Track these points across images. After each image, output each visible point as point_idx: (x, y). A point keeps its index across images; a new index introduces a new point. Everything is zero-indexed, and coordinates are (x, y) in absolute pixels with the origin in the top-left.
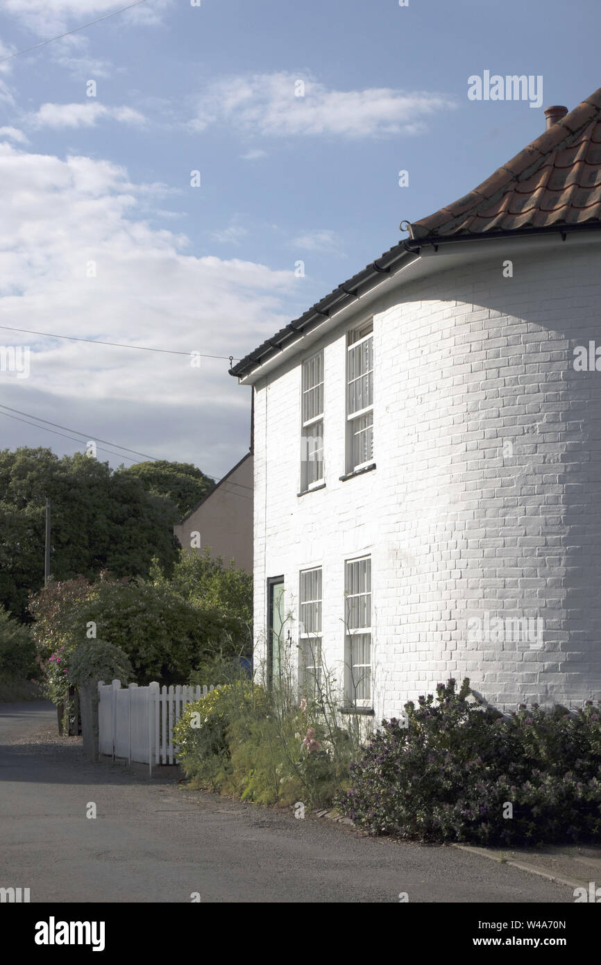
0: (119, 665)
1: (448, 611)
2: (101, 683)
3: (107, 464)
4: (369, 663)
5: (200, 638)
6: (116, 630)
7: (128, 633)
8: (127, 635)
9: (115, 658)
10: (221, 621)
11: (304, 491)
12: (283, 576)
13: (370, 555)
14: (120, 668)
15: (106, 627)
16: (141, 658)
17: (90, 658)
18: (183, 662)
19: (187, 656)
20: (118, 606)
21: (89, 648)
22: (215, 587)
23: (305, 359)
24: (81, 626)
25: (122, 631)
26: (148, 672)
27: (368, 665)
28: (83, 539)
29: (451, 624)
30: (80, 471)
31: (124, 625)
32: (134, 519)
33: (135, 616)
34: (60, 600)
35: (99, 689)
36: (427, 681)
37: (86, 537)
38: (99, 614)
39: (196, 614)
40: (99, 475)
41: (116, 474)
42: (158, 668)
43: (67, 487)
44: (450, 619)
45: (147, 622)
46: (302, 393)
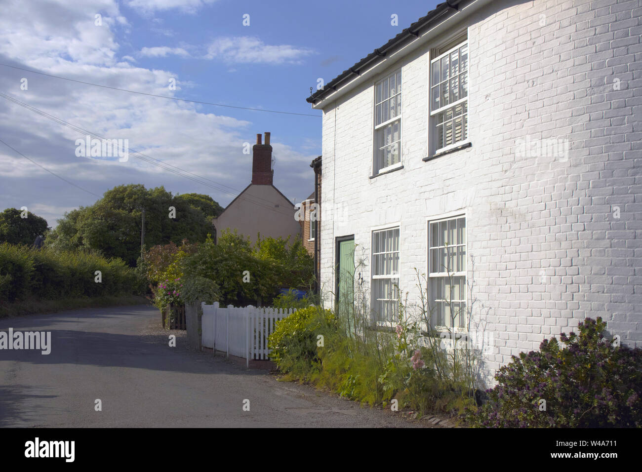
0: (215, 292)
1: (569, 258)
2: (203, 303)
3: (170, 193)
4: (463, 299)
5: (259, 276)
6: (209, 271)
7: (217, 273)
8: (216, 274)
9: (212, 288)
10: (271, 266)
11: (376, 174)
12: (354, 235)
13: (464, 214)
14: (215, 294)
15: (203, 269)
16: (225, 288)
17: (197, 288)
18: (250, 291)
19: (252, 287)
20: (210, 257)
21: (195, 282)
22: (266, 247)
23: (377, 81)
24: (188, 268)
25: (213, 272)
26: (229, 297)
27: (463, 301)
28: (159, 228)
29: (571, 270)
30: (158, 196)
31: (214, 268)
32: (183, 219)
33: (222, 263)
34: (161, 254)
35: (202, 307)
36: (542, 318)
37: (161, 227)
38: (199, 261)
39: (257, 262)
40: (167, 197)
41: (175, 198)
42: (235, 294)
43: (152, 203)
44: (572, 266)
45: (229, 266)
46: (374, 105)
